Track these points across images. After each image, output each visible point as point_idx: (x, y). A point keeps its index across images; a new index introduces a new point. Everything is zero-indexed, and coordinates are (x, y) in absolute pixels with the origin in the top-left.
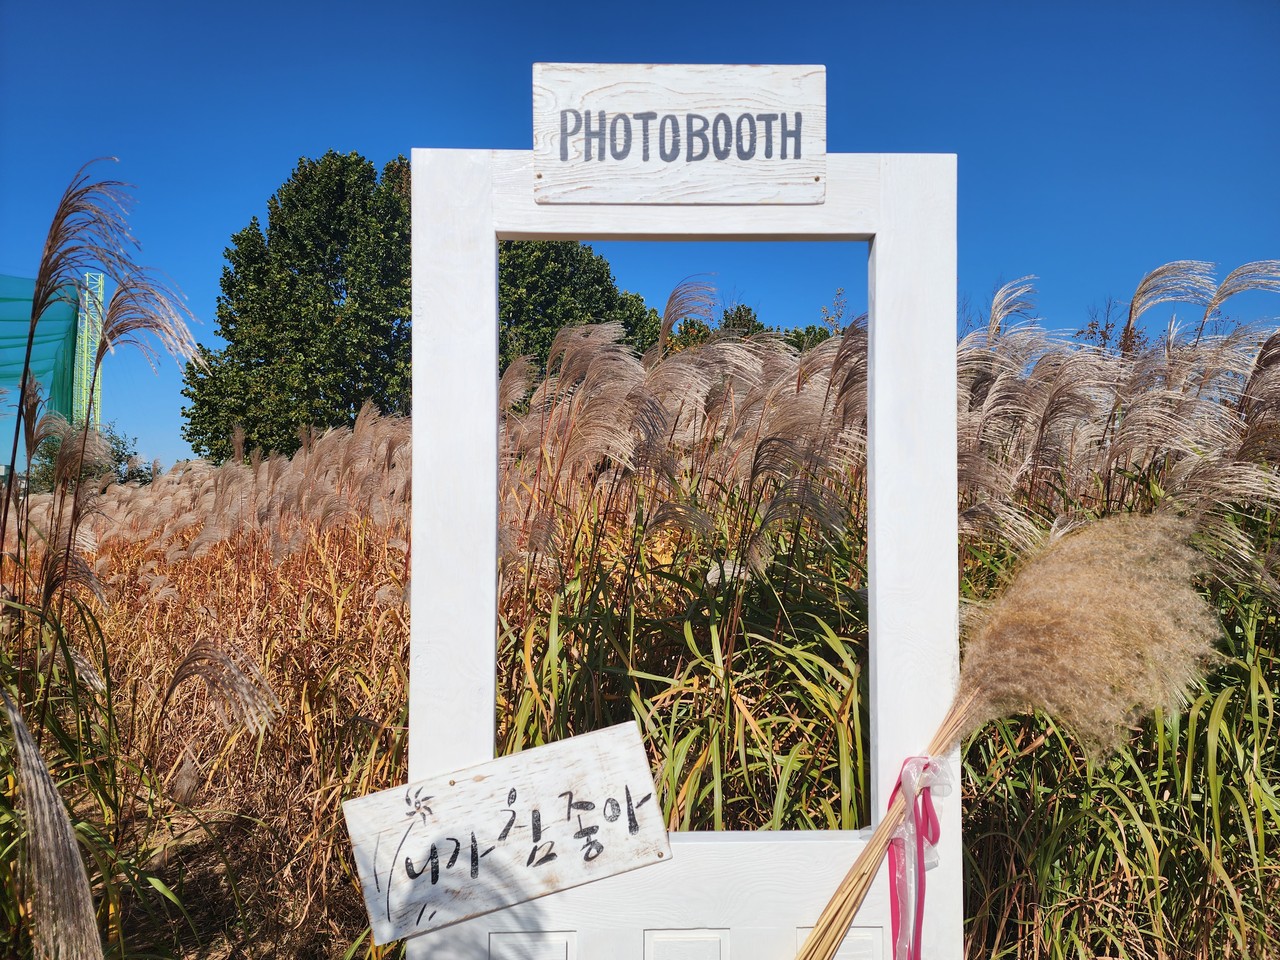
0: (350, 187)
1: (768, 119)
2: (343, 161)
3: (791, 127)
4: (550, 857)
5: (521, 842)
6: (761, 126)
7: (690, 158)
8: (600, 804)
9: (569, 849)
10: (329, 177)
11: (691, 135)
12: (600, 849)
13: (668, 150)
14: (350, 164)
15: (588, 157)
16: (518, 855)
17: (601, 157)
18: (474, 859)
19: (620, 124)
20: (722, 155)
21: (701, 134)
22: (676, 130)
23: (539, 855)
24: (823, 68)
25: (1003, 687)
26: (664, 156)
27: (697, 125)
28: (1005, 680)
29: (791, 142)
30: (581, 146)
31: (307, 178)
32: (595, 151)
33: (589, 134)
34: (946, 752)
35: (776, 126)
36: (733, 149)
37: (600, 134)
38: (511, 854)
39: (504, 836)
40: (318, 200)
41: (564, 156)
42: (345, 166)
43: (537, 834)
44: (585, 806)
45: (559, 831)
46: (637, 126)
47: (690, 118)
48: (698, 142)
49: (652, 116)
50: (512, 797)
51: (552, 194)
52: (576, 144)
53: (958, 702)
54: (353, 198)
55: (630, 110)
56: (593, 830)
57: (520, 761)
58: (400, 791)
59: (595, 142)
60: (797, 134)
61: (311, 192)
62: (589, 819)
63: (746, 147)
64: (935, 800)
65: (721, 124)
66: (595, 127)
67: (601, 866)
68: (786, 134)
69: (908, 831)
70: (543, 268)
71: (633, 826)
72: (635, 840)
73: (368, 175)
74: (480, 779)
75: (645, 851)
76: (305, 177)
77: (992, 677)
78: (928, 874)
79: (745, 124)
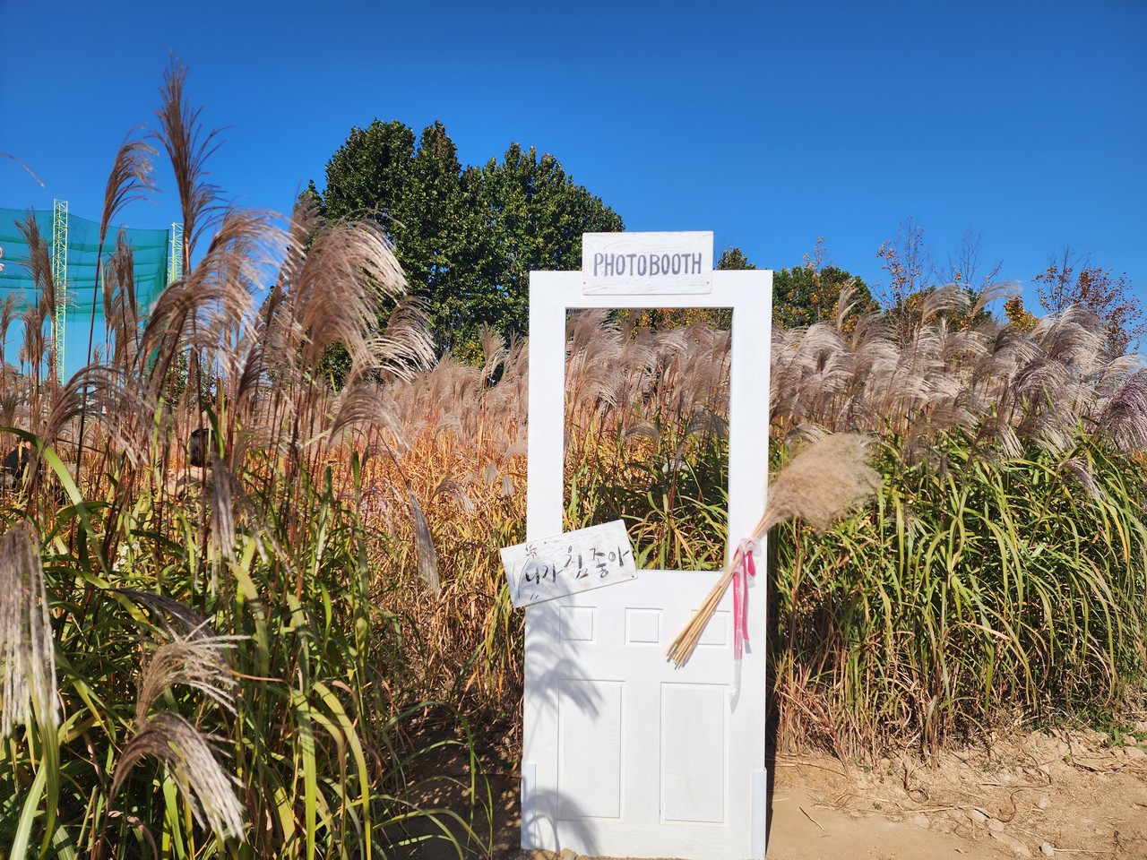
0: (394, 152)
1: (686, 256)
2: (387, 128)
3: (697, 260)
4: (586, 575)
5: (574, 568)
6: (683, 259)
7: (651, 274)
8: (607, 554)
9: (594, 572)
10: (376, 144)
11: (652, 264)
12: (607, 573)
13: (641, 271)
14: (393, 132)
15: (606, 274)
16: (572, 575)
17: (612, 274)
18: (554, 575)
19: (621, 259)
20: (665, 273)
21: (656, 263)
22: (645, 262)
23: (581, 574)
24: (712, 233)
25: (782, 507)
26: (639, 273)
27: (655, 259)
28: (783, 504)
29: (696, 266)
30: (603, 269)
31: (359, 145)
32: (609, 272)
33: (607, 264)
34: (760, 537)
35: (690, 259)
36: (670, 269)
37: (612, 264)
38: (568, 575)
39: (566, 566)
40: (367, 163)
41: (596, 274)
42: (389, 133)
43: (580, 566)
44: (600, 554)
45: (590, 564)
46: (628, 260)
47: (651, 256)
48: (654, 267)
49: (635, 256)
50: (570, 550)
51: (590, 291)
52: (601, 268)
53: (765, 515)
54: (397, 161)
55: (625, 253)
56: (604, 565)
57: (574, 534)
58: (523, 545)
59: (609, 267)
60: (699, 263)
61: (361, 157)
62: (602, 560)
63: (676, 269)
64: (754, 558)
65: (665, 259)
66: (609, 261)
67: (608, 580)
68: (694, 263)
69: (740, 570)
70: (558, 221)
71: (621, 564)
72: (622, 570)
73: (408, 139)
74: (557, 541)
75: (626, 575)
76: (357, 144)
77: (779, 503)
78: (750, 590)
79: (676, 258)
